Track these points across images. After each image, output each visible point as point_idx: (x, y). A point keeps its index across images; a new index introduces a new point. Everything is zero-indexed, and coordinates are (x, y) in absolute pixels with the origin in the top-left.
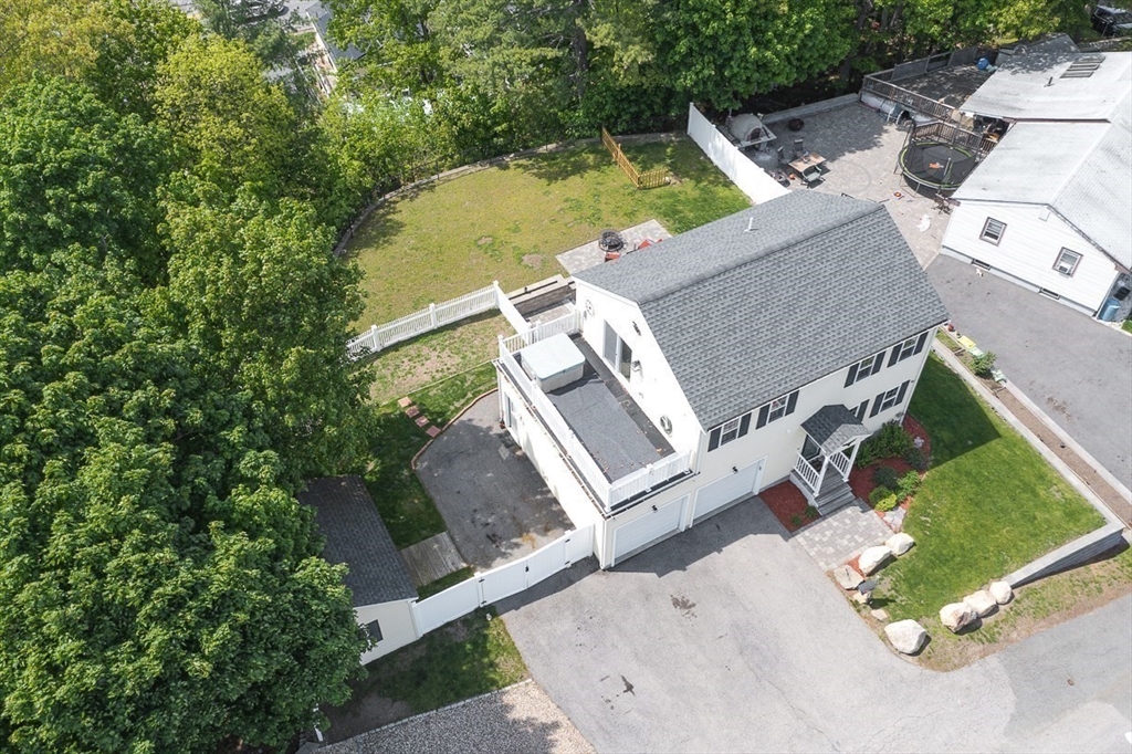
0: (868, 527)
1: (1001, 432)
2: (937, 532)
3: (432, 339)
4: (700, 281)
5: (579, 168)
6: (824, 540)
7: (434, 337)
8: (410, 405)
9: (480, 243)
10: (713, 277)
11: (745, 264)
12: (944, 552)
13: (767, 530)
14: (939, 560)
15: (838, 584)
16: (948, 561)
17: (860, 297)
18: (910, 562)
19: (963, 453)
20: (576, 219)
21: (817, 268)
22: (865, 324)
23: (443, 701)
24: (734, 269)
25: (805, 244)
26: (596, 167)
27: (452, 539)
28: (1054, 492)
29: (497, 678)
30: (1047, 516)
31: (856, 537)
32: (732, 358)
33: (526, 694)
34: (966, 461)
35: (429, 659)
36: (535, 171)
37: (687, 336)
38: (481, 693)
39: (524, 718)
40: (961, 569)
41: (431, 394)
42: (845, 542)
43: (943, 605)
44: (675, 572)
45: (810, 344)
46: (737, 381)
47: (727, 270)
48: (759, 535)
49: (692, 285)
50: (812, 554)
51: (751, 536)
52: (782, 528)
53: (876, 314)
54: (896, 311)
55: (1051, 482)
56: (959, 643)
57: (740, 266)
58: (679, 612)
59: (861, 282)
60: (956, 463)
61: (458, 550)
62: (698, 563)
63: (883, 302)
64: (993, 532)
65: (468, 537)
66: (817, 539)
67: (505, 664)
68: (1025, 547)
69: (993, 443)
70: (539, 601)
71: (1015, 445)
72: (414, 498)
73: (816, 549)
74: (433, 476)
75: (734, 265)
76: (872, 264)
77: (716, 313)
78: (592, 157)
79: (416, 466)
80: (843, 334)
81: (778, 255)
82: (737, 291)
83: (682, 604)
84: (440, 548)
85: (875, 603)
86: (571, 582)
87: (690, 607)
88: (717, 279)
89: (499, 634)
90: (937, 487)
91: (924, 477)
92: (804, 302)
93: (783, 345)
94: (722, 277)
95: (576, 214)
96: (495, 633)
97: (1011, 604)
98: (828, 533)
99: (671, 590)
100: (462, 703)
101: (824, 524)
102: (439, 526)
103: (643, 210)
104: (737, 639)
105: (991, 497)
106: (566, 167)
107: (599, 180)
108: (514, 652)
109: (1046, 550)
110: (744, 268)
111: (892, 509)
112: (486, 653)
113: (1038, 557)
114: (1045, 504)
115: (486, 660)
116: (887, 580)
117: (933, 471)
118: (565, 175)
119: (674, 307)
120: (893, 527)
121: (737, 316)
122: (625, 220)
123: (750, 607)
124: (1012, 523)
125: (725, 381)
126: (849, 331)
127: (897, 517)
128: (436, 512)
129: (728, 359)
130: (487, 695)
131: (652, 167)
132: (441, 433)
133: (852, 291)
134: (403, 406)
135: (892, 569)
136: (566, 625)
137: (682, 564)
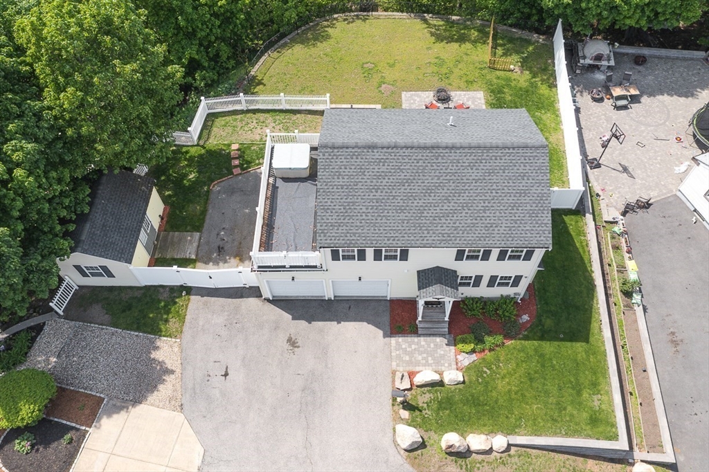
0: (442, 357)
1: (592, 339)
2: (487, 383)
3: (277, 115)
4: (372, 147)
5: (462, 39)
6: (408, 350)
7: (281, 114)
8: (237, 150)
9: (365, 66)
10: (383, 148)
11: (412, 148)
12: (481, 398)
13: (377, 325)
14: (475, 402)
15: (393, 381)
16: (479, 405)
17: (486, 204)
18: (452, 392)
19: (550, 341)
20: (433, 73)
21: (466, 171)
22: (479, 225)
23: (128, 327)
24: (402, 148)
25: (466, 150)
26: (474, 42)
27: (200, 239)
28: (596, 399)
29: (164, 330)
30: (575, 412)
31: (430, 358)
32: (364, 208)
33: (171, 347)
34: (548, 347)
35: (139, 300)
36: (433, 30)
37: (341, 180)
38: (150, 333)
39: (160, 360)
40: (484, 415)
41: (252, 148)
42: (420, 358)
43: (452, 431)
44: (303, 322)
45: (428, 222)
46: (358, 224)
47: (396, 147)
48: (370, 325)
49: (364, 148)
50: (393, 354)
51: (365, 323)
52: (388, 328)
53: (492, 221)
54: (509, 225)
55: (599, 391)
56: (444, 460)
57: (407, 148)
58: (287, 346)
59: (494, 194)
60: (539, 345)
61: (198, 247)
62: (320, 324)
63: (503, 214)
64: (527, 404)
65: (209, 242)
66: (404, 346)
67: (173, 324)
68: (542, 424)
69: (578, 344)
70: (216, 299)
71: (594, 353)
72: (199, 205)
73: (398, 352)
74: (218, 197)
75: (403, 145)
76: (511, 184)
77: (370, 173)
78: (476, 34)
79: (214, 187)
80: (457, 224)
81: (441, 150)
82: (394, 164)
83: (292, 343)
84: (190, 241)
85: (407, 406)
86: (242, 297)
87: (296, 347)
88: (385, 150)
89: (183, 305)
90: (513, 353)
91: (509, 343)
92: (441, 191)
93: (407, 214)
94: (390, 150)
95: (436, 69)
96: (181, 304)
97: (503, 455)
98: (413, 347)
99: (292, 331)
100: (137, 333)
101: (416, 339)
102: (198, 228)
103: (480, 83)
104: (307, 380)
105: (545, 379)
106: (455, 35)
107: (469, 52)
108: (182, 319)
109: (555, 434)
110: (409, 150)
111: (467, 353)
112: (168, 312)
113: (546, 435)
114: (580, 404)
115: (165, 316)
116: (428, 395)
117: (518, 342)
118: (450, 40)
119: (343, 157)
120: (459, 364)
121: (384, 181)
122: (463, 85)
123: (330, 366)
124: (546, 404)
125: (351, 220)
126: (463, 225)
127: (466, 360)
128: (204, 220)
129: (361, 207)
130: (152, 336)
131: (511, 55)
132: (240, 174)
133: (483, 198)
134: (233, 148)
135: (436, 391)
136: (219, 320)
137: (310, 319)
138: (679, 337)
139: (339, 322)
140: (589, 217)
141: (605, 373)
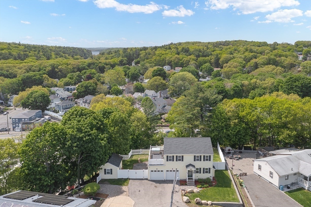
0: (194, 188)
2: (205, 193)
8: (139, 159)
13: (177, 184)
29: (123, 185)
33: (125, 187)
34: (220, 188)
38: (120, 185)
39: (123, 190)
41: (143, 159)
44: (158, 184)
46: (173, 150)
50: (181, 188)
56: (196, 205)
58: (154, 187)
62: (163, 184)
66: (184, 187)
67: (126, 184)
69: (228, 188)
70: (136, 180)
71: (232, 189)
79: (134, 165)
80: (193, 150)
86: (143, 180)
87: (157, 187)
89: (128, 181)
90: (211, 189)
97: (211, 206)
100: (117, 185)
101: (187, 186)
104: (160, 192)
105: (220, 193)
109: (224, 202)
111: (200, 188)
112: (124, 182)
113: (221, 202)
114: (229, 197)
117: (213, 187)
123: (165, 190)
124: (221, 196)
129: (173, 147)
132: (141, 163)
135: (193, 194)
138: (258, 196)
139: (167, 184)
140: (229, 171)
141: (235, 192)
